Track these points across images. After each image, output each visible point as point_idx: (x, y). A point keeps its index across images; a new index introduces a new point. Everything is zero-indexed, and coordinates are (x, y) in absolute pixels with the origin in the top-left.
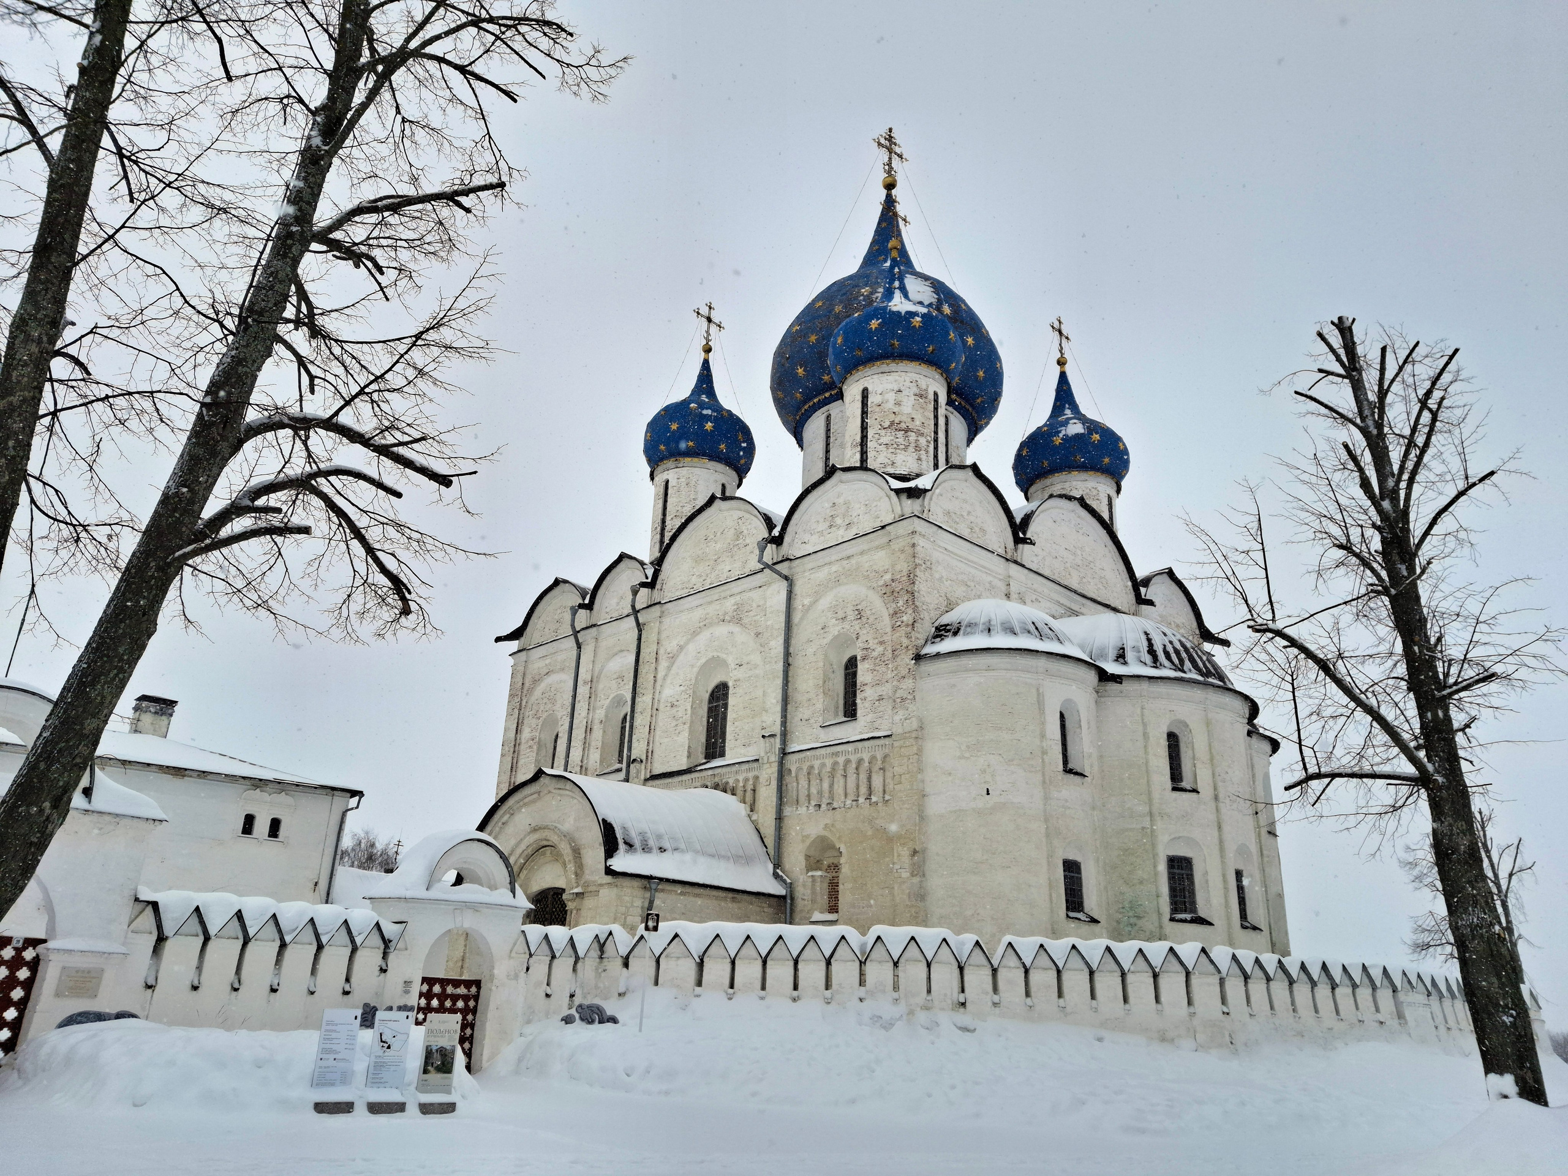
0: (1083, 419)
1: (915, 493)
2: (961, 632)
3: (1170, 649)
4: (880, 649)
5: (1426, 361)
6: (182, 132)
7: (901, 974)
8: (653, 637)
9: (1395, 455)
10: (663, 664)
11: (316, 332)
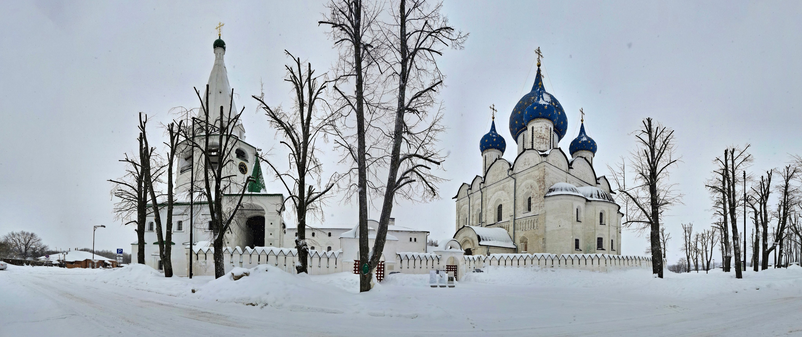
0: (586, 136)
1: (545, 156)
2: (555, 190)
3: (603, 195)
4: (536, 195)
5: (666, 132)
6: (376, 92)
7: (540, 262)
8: (485, 195)
9: (656, 154)
10: (488, 201)
11: (409, 133)
